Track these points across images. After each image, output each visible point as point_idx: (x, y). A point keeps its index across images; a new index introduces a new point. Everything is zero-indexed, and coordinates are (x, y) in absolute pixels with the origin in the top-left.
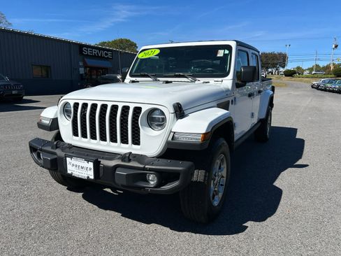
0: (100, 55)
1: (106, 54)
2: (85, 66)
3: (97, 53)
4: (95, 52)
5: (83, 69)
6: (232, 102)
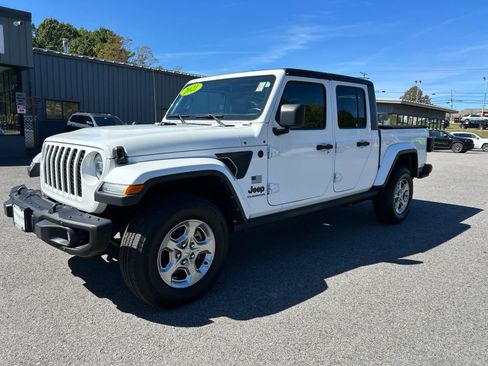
6: (261, 154)
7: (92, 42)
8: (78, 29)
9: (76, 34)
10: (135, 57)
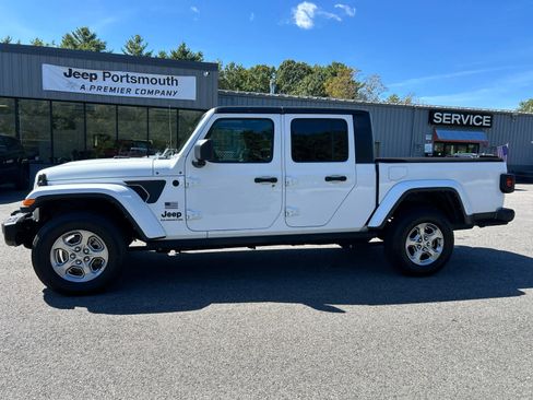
0: (465, 123)
1: (478, 120)
2: (436, 142)
3: (461, 120)
4: (456, 118)
5: (431, 145)
6: (176, 183)
7: (323, 77)
8: (312, 66)
9: (310, 71)
10: (364, 89)
